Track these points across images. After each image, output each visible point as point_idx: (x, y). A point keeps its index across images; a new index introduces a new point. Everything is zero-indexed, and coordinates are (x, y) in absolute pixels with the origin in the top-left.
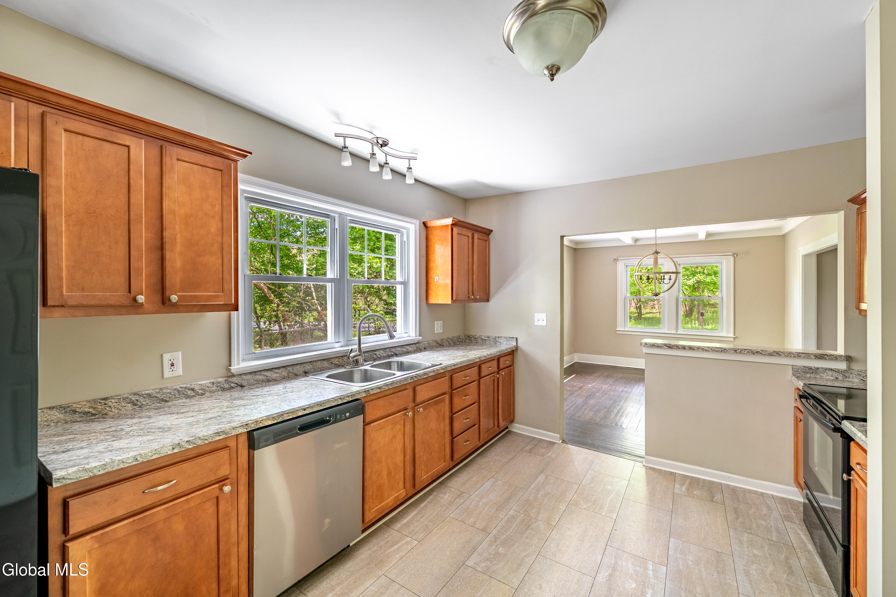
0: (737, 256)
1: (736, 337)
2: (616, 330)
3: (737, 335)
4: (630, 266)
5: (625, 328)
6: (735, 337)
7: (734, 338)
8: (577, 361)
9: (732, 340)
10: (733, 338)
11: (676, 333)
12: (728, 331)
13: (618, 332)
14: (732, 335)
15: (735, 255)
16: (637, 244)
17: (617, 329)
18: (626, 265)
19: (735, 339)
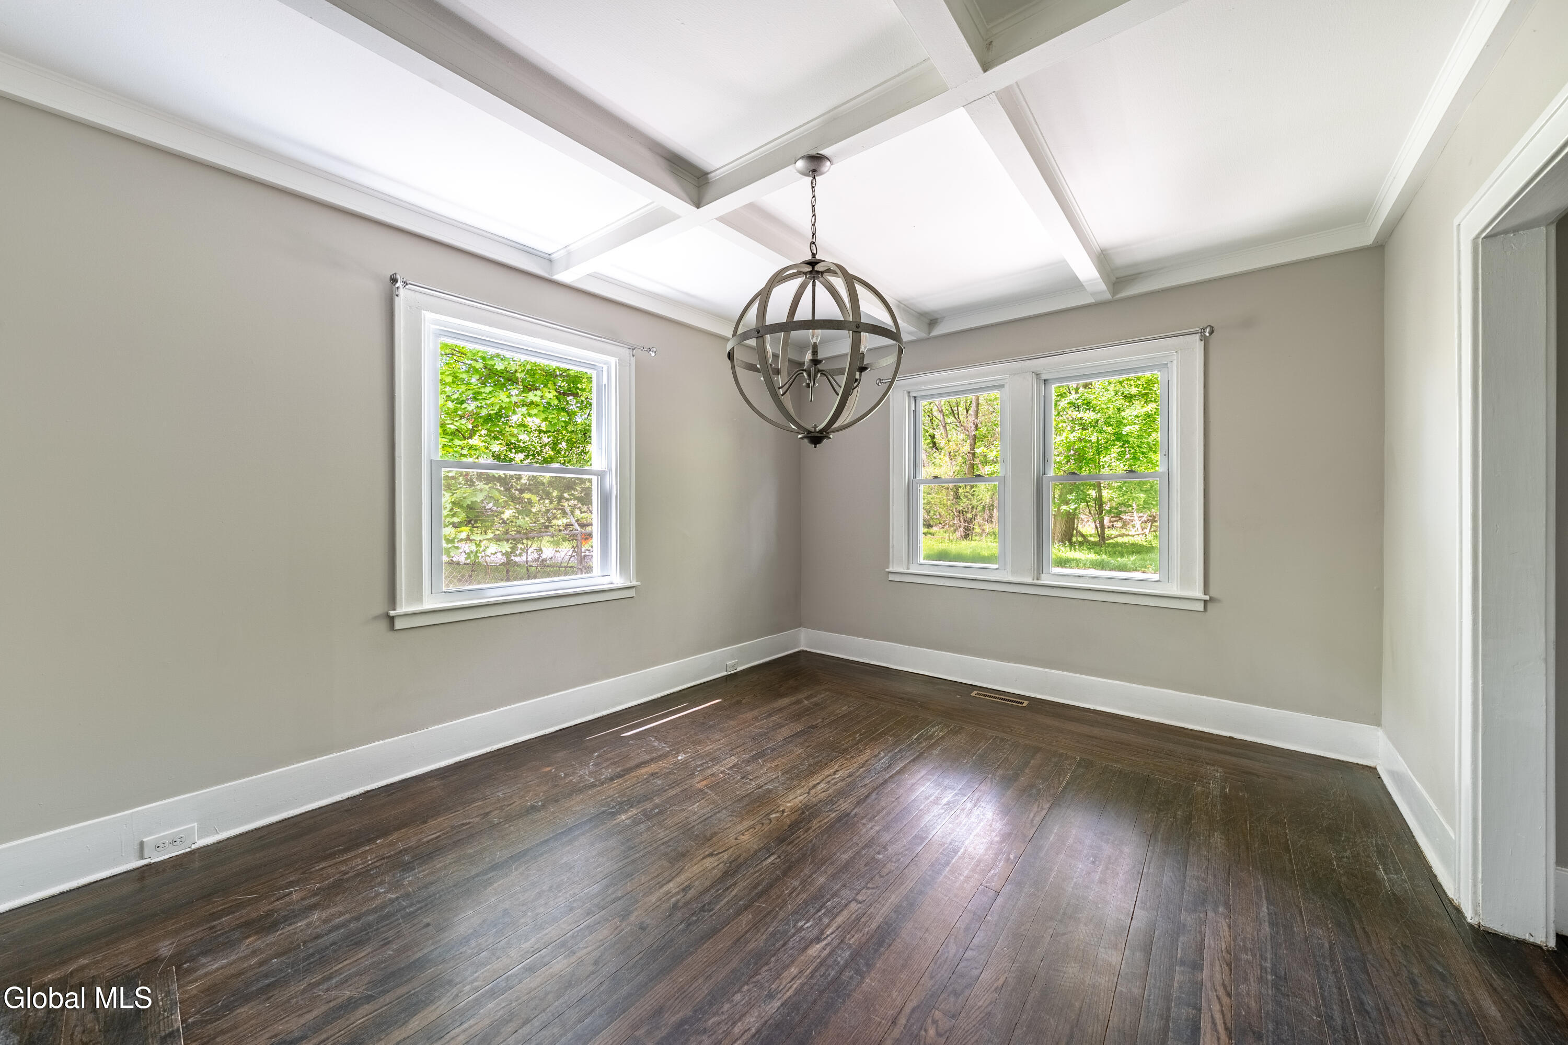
0: (1211, 333)
1: (1212, 599)
2: (887, 570)
3: (1213, 592)
4: (924, 397)
5: (911, 566)
6: (1207, 598)
7: (1205, 601)
8: (805, 649)
9: (1200, 607)
10: (1202, 604)
11: (1036, 582)
12: (1185, 581)
13: (892, 577)
14: (1198, 593)
15: (1208, 335)
16: (934, 333)
17: (891, 569)
18: (912, 394)
19: (1209, 605)
